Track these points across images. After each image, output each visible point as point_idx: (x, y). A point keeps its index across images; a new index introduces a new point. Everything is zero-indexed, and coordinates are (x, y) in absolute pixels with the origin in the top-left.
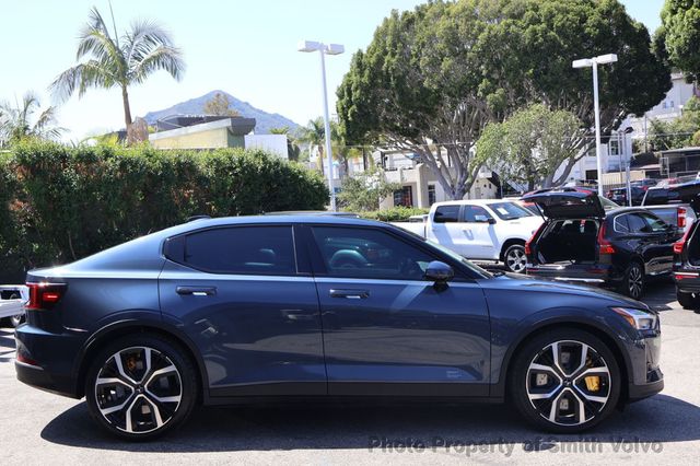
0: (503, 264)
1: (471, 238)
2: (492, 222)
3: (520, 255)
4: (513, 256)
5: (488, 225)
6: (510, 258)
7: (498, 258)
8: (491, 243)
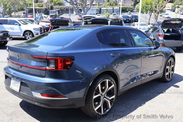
0: (24, 37)
1: (13, 30)
2: (20, 25)
3: (29, 35)
4: (27, 35)
5: (19, 26)
6: (26, 36)
7: (22, 35)
8: (20, 31)
